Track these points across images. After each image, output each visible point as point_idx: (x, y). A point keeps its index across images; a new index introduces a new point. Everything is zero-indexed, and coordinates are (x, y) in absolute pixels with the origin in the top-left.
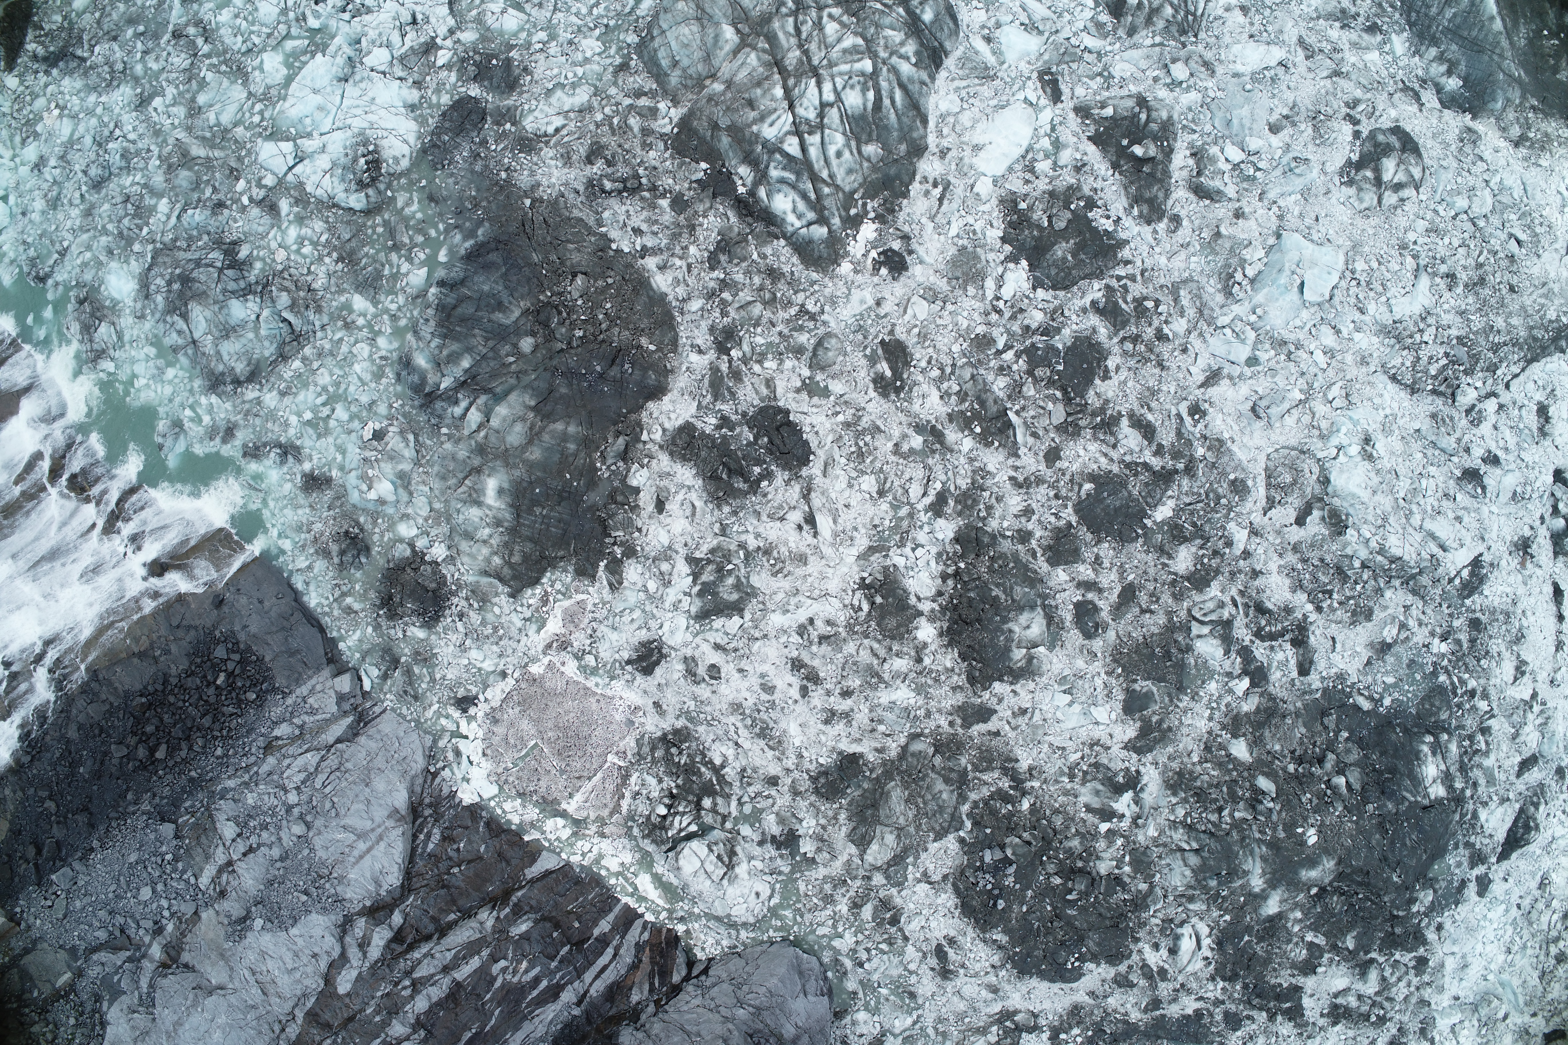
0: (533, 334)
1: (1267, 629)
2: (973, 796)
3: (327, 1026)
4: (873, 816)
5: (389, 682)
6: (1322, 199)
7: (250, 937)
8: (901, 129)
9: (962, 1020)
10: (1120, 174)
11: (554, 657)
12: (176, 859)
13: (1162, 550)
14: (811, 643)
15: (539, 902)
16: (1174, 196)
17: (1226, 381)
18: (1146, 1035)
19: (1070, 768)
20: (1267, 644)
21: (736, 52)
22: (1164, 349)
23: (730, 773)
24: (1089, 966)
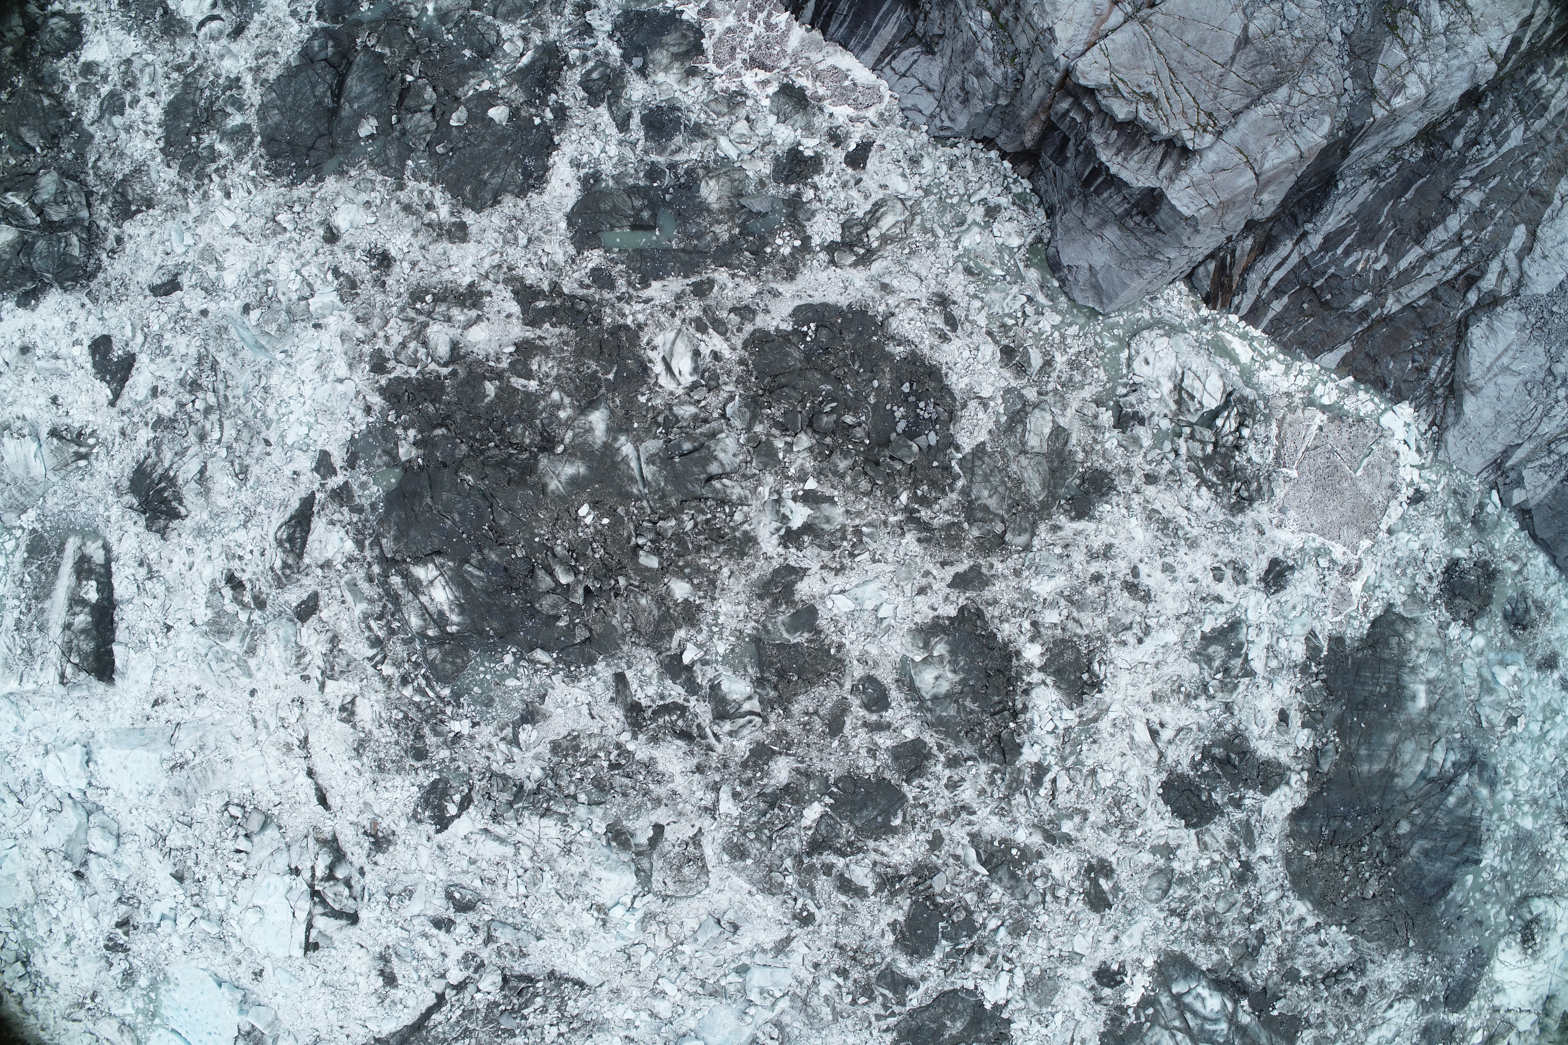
0: (1399, 837)
1: (674, 717)
2: (956, 497)
3: (1534, 193)
4: (1052, 461)
5: (1478, 503)
9: (911, 251)
11: (1353, 559)
13: (808, 775)
14: (1138, 622)
15: (1341, 323)
17: (768, 946)
18: (703, 253)
19: (861, 541)
20: (668, 701)
22: (837, 962)
23: (1192, 481)
24: (787, 327)
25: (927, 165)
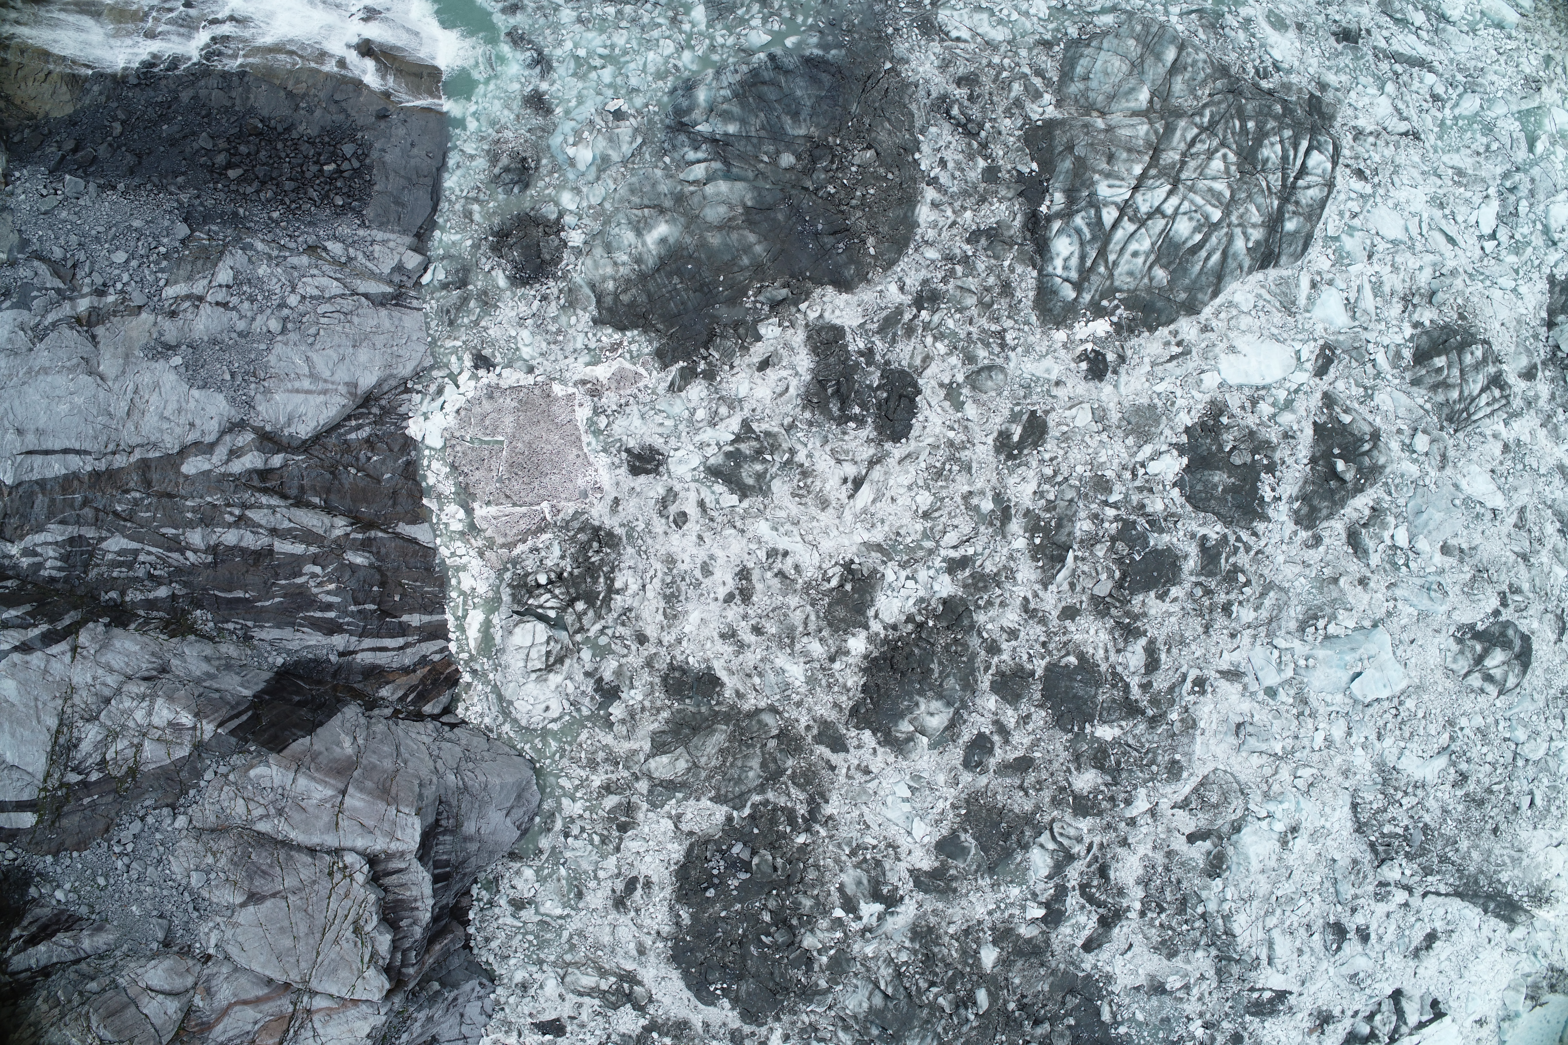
0: (799, 158)
1: (1094, 890)
2: (770, 795)
3: (148, 484)
4: (686, 736)
5: (444, 293)
6: (1429, 631)
7: (161, 365)
8: (1194, 282)
9: (598, 949)
10: (1312, 469)
11: (579, 393)
12: (166, 256)
13: (1077, 758)
14: (770, 568)
15: (387, 554)
16: (1332, 523)
17: (1240, 687)
19: (858, 846)
20: (1082, 901)
21: (1135, 114)
22: (1220, 621)
23: (618, 601)
24: (726, 1003)
25: (519, 976)
